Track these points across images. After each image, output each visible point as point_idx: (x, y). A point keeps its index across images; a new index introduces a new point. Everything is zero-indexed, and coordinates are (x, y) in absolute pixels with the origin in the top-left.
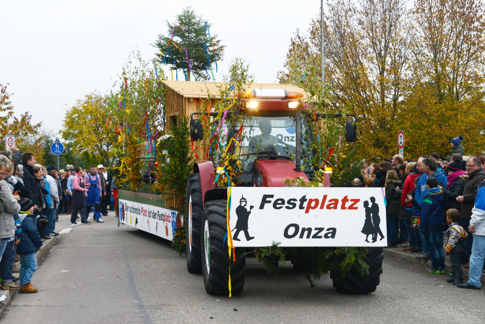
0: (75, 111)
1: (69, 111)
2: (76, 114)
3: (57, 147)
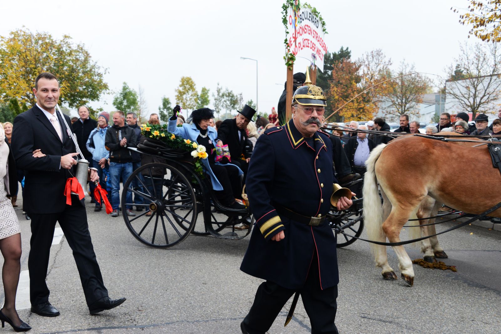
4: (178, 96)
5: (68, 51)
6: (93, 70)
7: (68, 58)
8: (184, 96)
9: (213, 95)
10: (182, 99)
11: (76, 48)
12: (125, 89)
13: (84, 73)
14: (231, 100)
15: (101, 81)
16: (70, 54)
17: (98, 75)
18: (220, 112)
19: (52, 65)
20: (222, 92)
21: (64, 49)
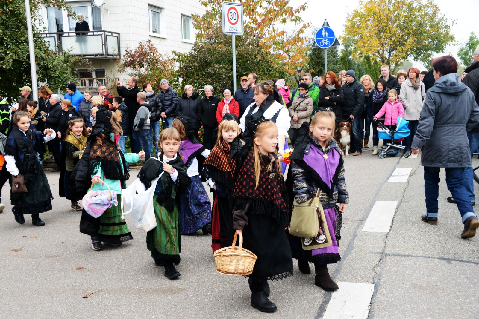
0: (357, 14)
1: (350, 14)
2: (357, 17)
3: (325, 35)
5: (418, 7)
6: (441, 23)
7: (417, 14)
11: (426, 3)
12: (471, 38)
13: (431, 26)
15: (447, 33)
16: (419, 10)
17: (445, 27)
19: (402, 22)
21: (414, 6)
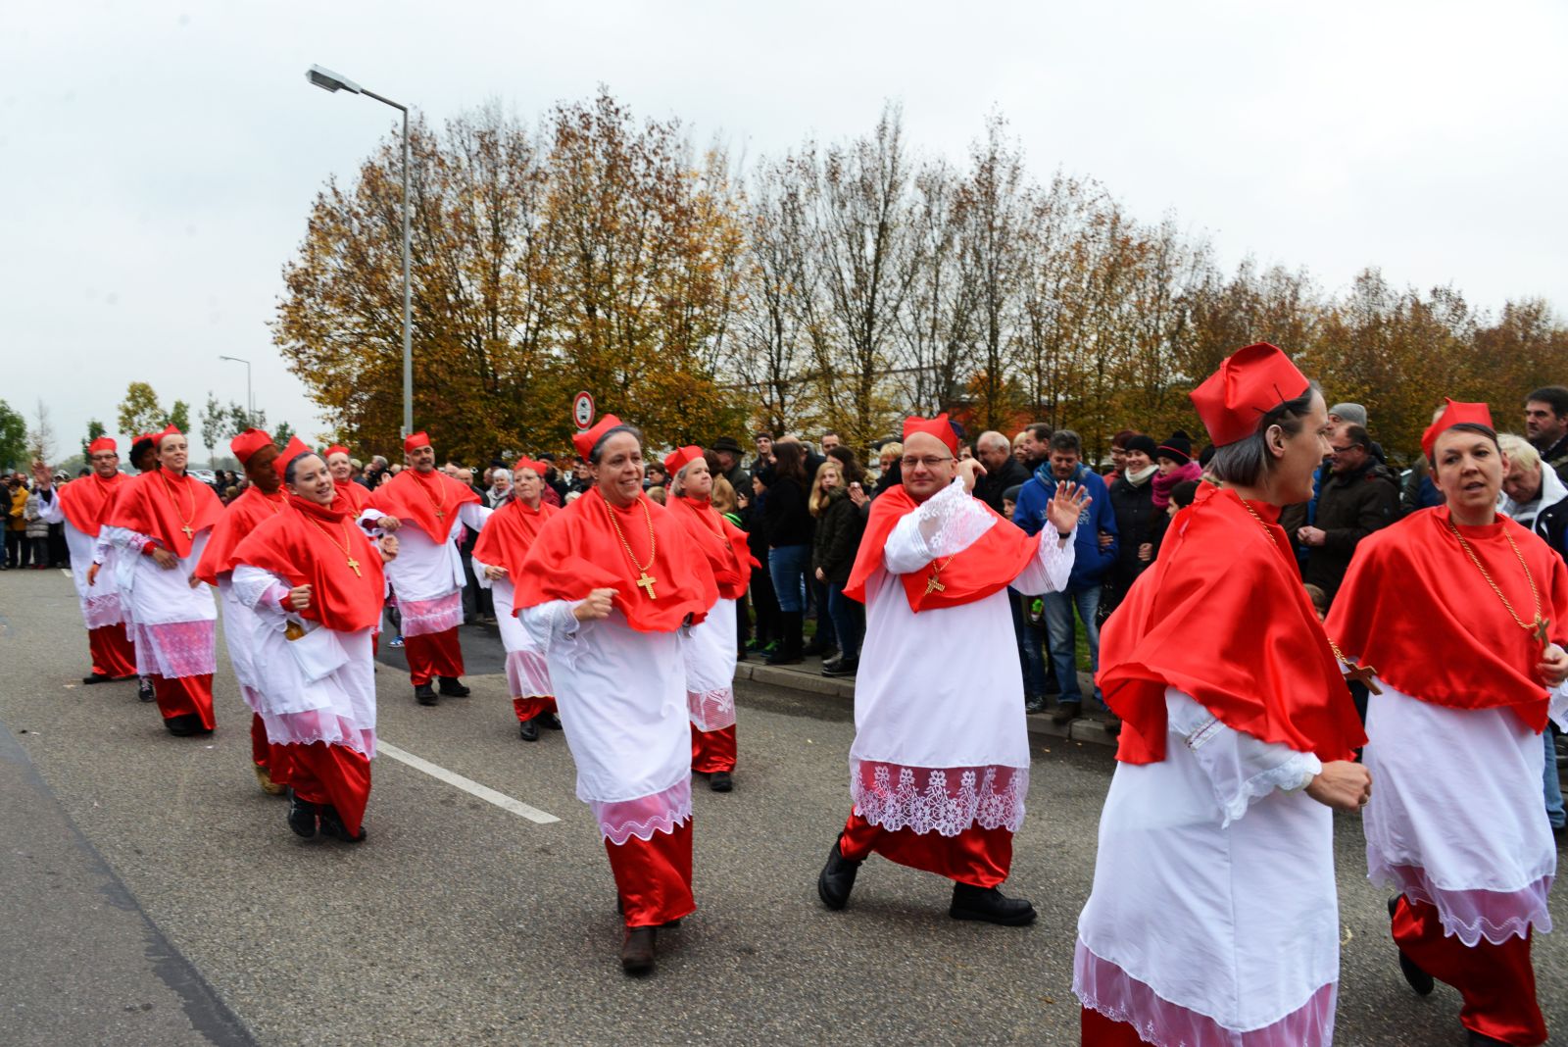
4: (122, 418)
8: (136, 419)
9: (201, 415)
10: (132, 424)
14: (240, 422)
18: (215, 446)
20: (218, 408)
